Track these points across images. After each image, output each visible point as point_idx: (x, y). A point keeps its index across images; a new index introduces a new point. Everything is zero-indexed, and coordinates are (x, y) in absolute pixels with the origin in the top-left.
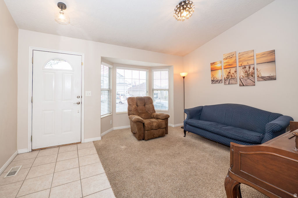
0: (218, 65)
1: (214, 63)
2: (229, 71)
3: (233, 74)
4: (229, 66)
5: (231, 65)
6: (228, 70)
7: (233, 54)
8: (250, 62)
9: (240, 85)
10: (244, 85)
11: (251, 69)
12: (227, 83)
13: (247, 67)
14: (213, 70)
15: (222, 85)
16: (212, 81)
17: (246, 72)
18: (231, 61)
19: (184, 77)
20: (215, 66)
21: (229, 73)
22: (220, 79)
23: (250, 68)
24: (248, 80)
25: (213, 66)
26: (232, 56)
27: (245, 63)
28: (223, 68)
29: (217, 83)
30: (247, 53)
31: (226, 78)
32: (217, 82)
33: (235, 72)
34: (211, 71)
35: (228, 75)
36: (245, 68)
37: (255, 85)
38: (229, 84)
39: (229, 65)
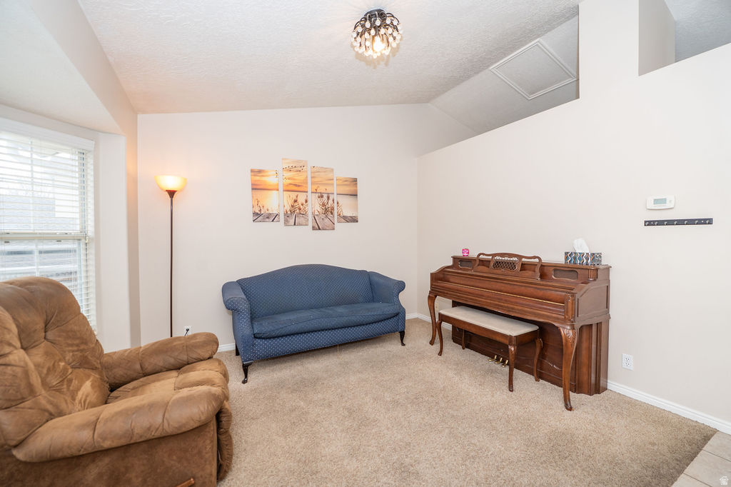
0: (271, 180)
1: (260, 171)
2: (295, 198)
3: (302, 205)
4: (295, 188)
5: (299, 186)
6: (293, 195)
7: (302, 164)
8: (329, 189)
9: (314, 228)
10: (319, 229)
11: (330, 201)
12: (292, 221)
13: (325, 196)
14: (256, 188)
15: (279, 226)
16: (255, 214)
17: (324, 205)
18: (299, 178)
19: (172, 193)
20: (264, 179)
21: (296, 201)
22: (276, 212)
23: (328, 198)
24: (327, 220)
25: (257, 178)
26: (300, 169)
27: (321, 189)
28: (281, 188)
29: (267, 220)
30: (325, 172)
31: (289, 212)
32: (268, 218)
33: (306, 201)
34: (253, 189)
35: (292, 206)
36: (322, 197)
37: (334, 229)
38: (295, 224)
39: (296, 185)
